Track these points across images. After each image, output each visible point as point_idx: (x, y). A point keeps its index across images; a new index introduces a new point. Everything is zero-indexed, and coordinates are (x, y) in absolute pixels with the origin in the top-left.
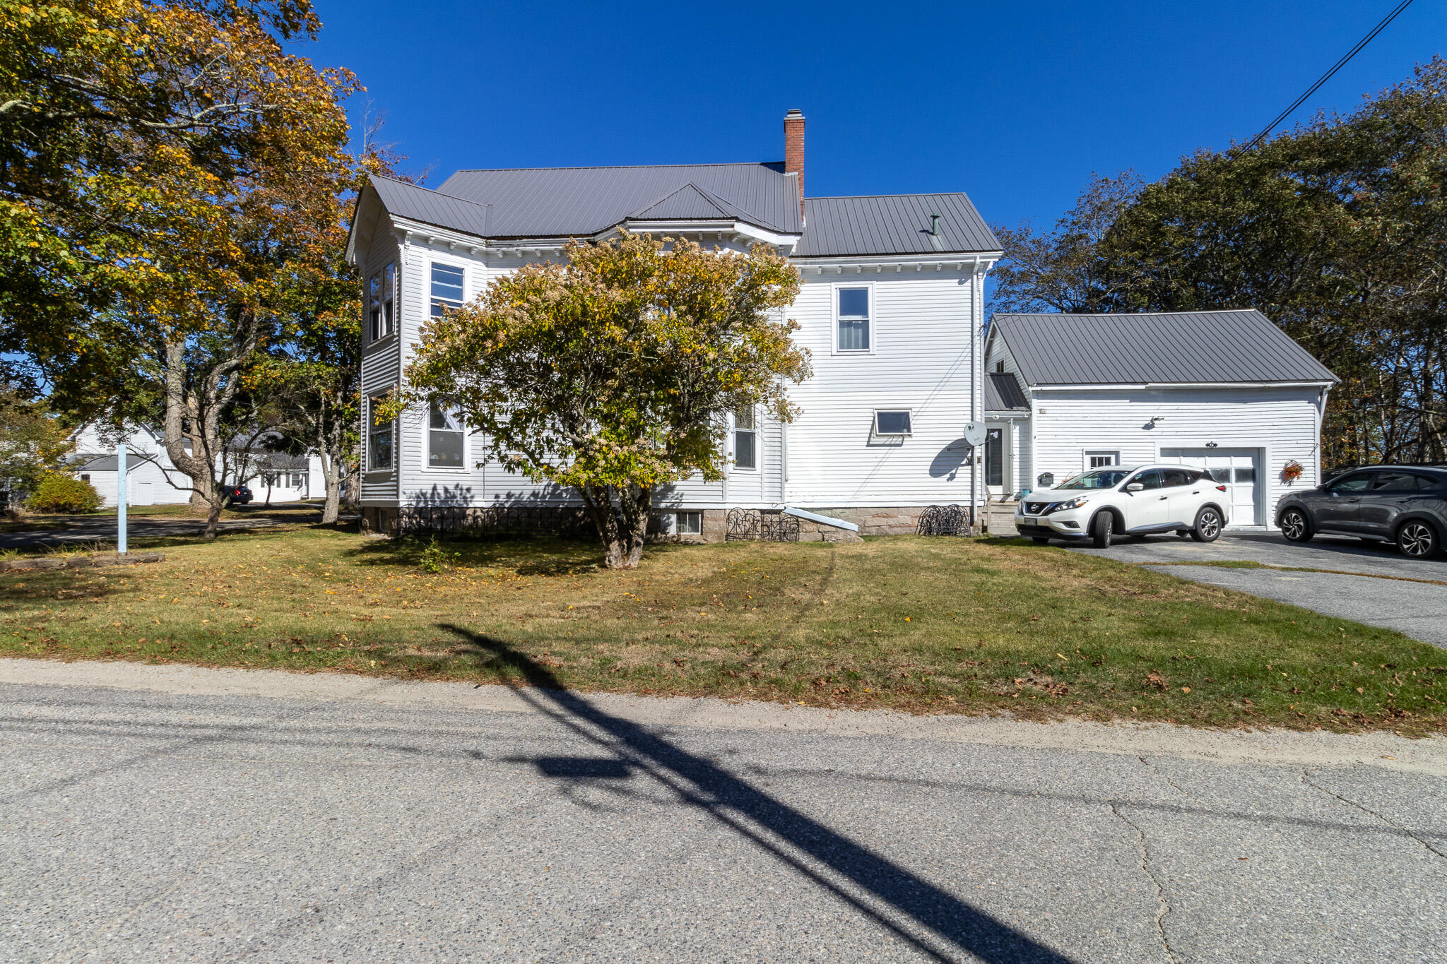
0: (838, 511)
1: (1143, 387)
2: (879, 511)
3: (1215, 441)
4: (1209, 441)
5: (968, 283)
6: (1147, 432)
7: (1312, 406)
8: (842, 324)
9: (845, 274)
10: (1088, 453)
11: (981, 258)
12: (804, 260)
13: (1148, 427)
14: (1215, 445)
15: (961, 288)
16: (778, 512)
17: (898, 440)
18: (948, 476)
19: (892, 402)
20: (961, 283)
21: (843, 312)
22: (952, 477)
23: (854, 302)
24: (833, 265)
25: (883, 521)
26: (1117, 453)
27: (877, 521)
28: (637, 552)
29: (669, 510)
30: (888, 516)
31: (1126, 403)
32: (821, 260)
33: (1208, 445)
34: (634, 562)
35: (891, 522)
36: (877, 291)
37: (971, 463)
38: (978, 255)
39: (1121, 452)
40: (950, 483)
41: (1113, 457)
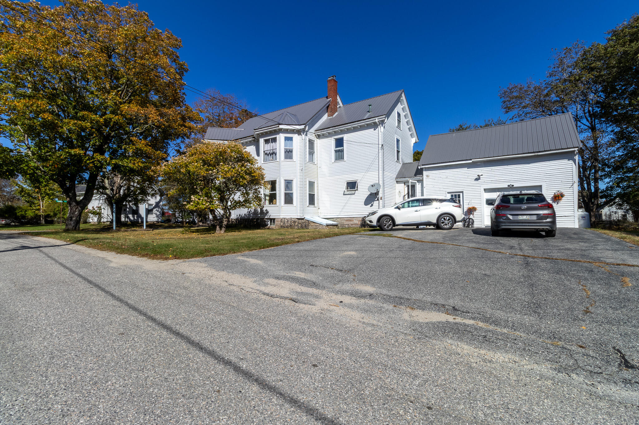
0: (335, 219)
1: (471, 161)
2: (348, 219)
3: (512, 184)
4: (509, 184)
5: (377, 129)
6: (477, 182)
7: (571, 162)
8: (336, 151)
9: (336, 133)
10: (448, 193)
11: (378, 119)
12: (321, 131)
13: (477, 179)
14: (513, 186)
15: (375, 131)
16: (303, 219)
17: (353, 192)
18: (370, 205)
19: (351, 179)
20: (375, 130)
21: (336, 147)
22: (372, 205)
23: (339, 143)
24: (330, 131)
25: (349, 223)
26: (462, 192)
27: (347, 223)
28: (223, 229)
29: (267, 219)
30: (351, 221)
31: (466, 169)
32: (326, 130)
33: (509, 186)
34: (222, 232)
35: (352, 223)
36: (346, 137)
37: (378, 200)
38: (376, 118)
39: (464, 192)
40: (371, 208)
41: (461, 194)
